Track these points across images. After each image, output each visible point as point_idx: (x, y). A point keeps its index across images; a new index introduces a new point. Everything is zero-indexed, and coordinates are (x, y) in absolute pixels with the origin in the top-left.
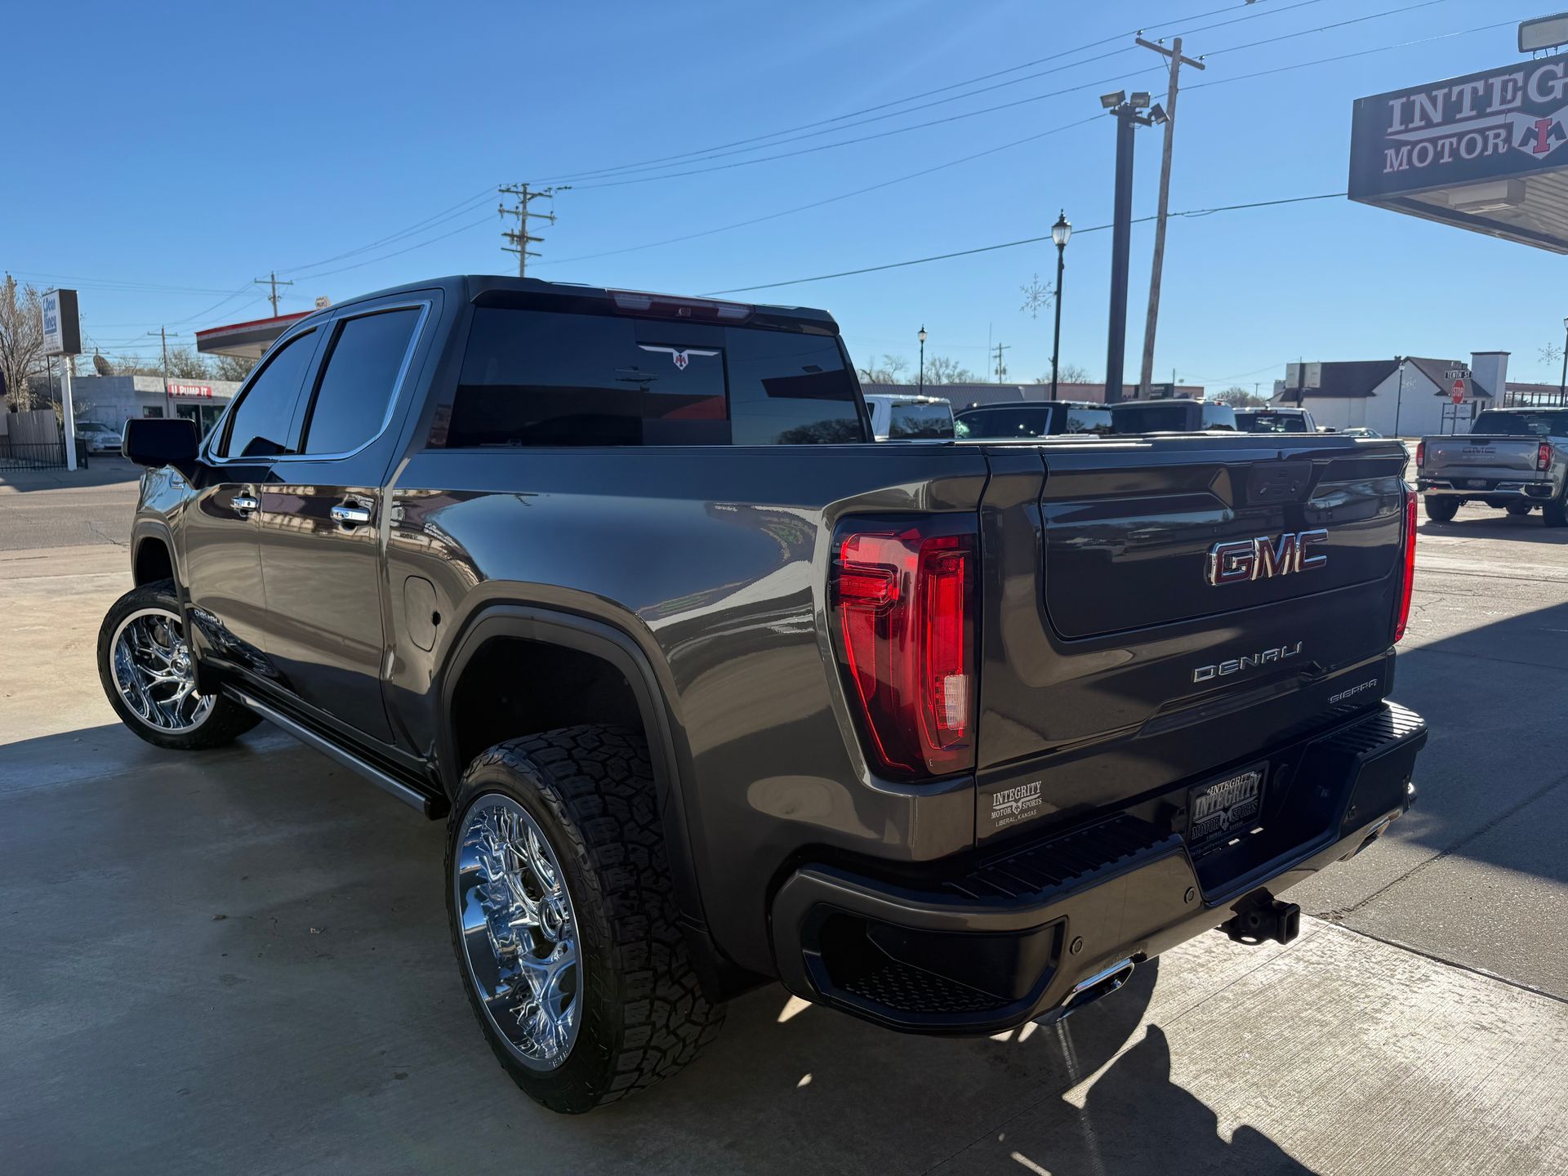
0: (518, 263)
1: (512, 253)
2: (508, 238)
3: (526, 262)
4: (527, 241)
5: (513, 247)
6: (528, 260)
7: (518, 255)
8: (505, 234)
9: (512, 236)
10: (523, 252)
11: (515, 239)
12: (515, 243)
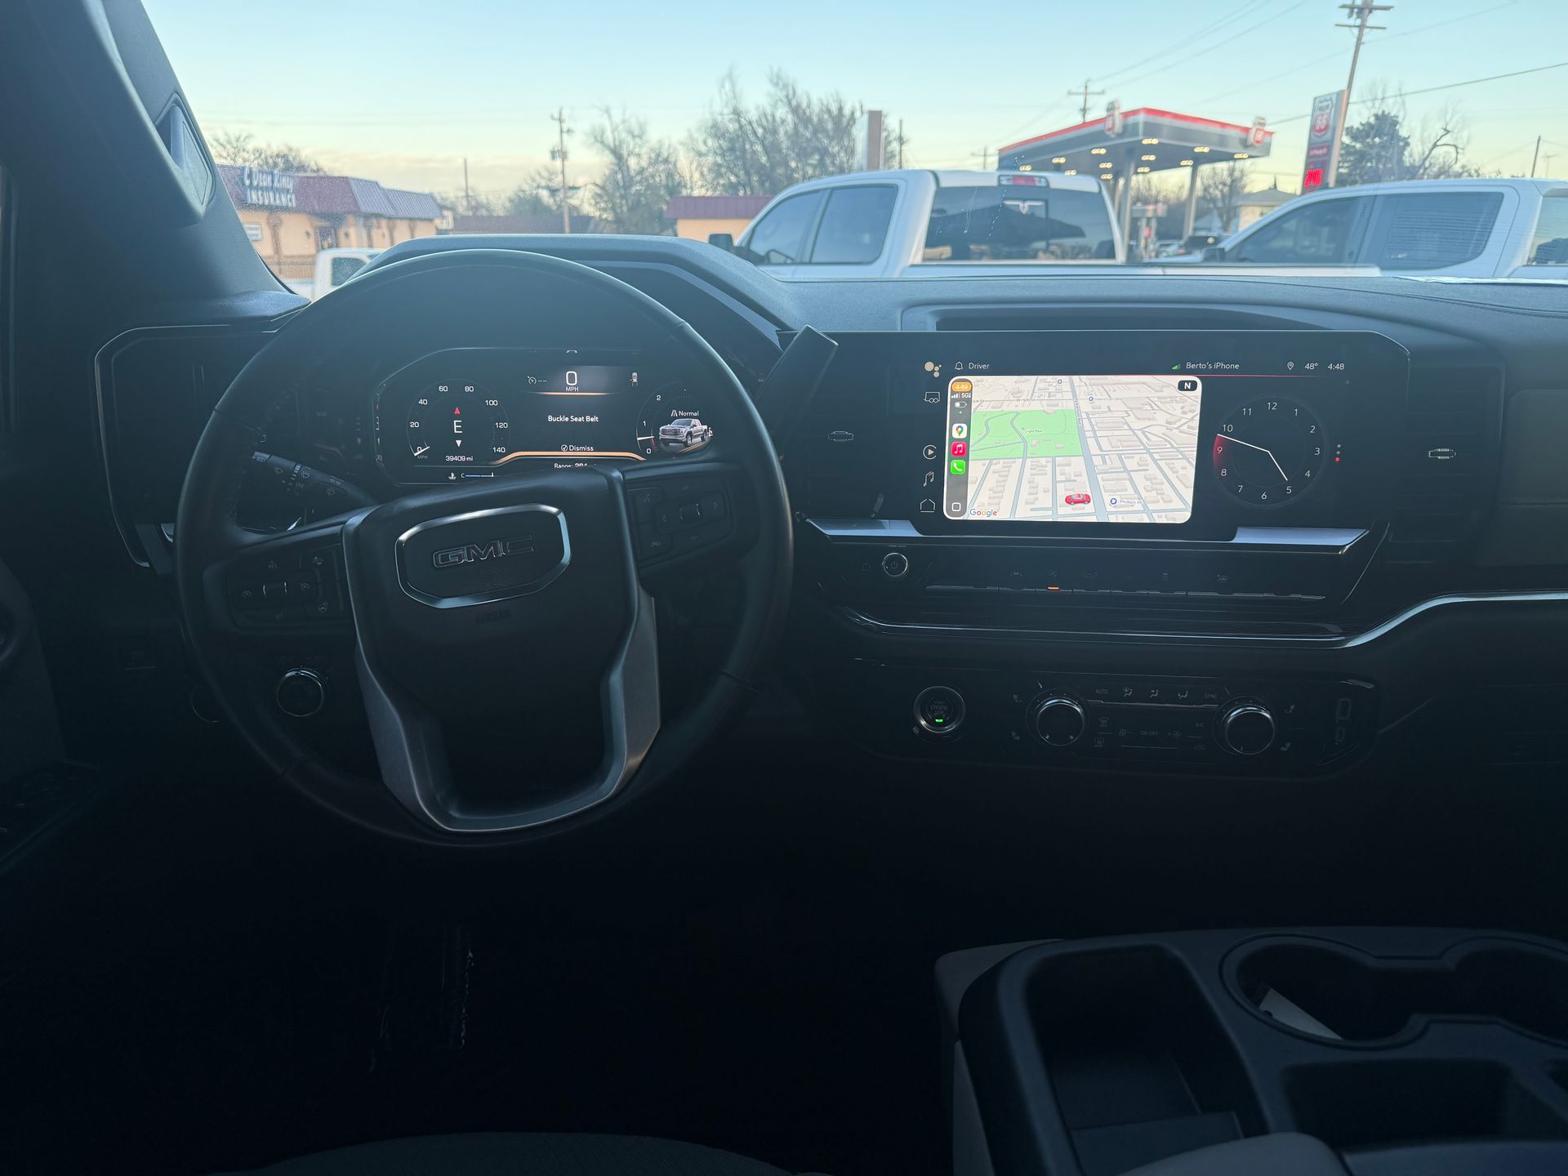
0: (1355, 40)
1: (1348, 28)
2: (1347, 11)
3: (1363, 40)
4: (1370, 12)
5: (1352, 21)
6: (1368, 35)
7: (1356, 31)
8: (1344, 6)
9: (1352, 8)
10: (1361, 27)
11: (1356, 10)
12: (1355, 16)
